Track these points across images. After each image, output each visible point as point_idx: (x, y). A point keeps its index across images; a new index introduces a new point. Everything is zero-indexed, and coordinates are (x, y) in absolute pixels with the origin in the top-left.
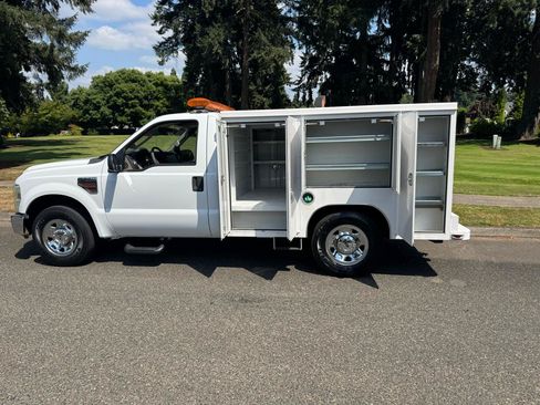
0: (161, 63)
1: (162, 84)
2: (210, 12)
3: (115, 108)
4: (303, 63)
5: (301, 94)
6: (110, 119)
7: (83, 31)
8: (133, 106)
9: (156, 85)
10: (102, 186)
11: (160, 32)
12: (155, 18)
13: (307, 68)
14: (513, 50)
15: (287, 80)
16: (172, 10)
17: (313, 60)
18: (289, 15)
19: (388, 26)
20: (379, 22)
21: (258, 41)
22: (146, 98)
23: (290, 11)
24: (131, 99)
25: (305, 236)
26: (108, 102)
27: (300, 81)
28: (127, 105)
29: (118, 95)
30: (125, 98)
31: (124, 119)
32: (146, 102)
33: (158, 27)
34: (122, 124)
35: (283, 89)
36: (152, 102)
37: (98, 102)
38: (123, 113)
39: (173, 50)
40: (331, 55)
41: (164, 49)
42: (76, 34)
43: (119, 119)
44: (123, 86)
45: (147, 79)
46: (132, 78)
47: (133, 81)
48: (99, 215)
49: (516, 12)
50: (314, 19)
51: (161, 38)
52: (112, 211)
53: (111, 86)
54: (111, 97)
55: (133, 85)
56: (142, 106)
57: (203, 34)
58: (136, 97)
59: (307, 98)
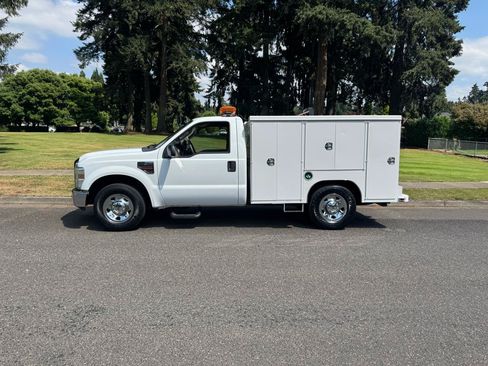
0: (82, 67)
1: (76, 85)
2: (133, 25)
3: (28, 106)
4: (213, 74)
5: (212, 101)
6: (21, 116)
7: (15, 33)
8: (47, 105)
9: (71, 85)
10: (157, 168)
11: (81, 38)
12: (77, 25)
13: (216, 78)
14: (379, 75)
15: (197, 88)
16: (93, 18)
17: (221, 73)
18: (201, 32)
19: (284, 48)
20: (278, 45)
21: (176, 53)
22: (60, 97)
23: (202, 29)
24: (45, 98)
25: (305, 202)
26: (20, 99)
27: (210, 90)
28: (40, 104)
29: (31, 93)
30: (38, 96)
31: (37, 116)
32: (60, 101)
33: (80, 33)
34: (34, 121)
35: (193, 95)
36: (66, 102)
37: (9, 100)
38: (36, 111)
39: (93, 56)
40: (236, 69)
41: (84, 54)
42: (7, 35)
43: (32, 117)
44: (37, 85)
45: (61, 80)
46: (46, 78)
47: (47, 81)
48: (154, 190)
49: (383, 46)
50: (222, 37)
51: (81, 44)
52: (165, 187)
53: (24, 84)
54: (24, 95)
55: (47, 85)
56: (55, 105)
57: (126, 43)
58: (50, 96)
59: (217, 105)
